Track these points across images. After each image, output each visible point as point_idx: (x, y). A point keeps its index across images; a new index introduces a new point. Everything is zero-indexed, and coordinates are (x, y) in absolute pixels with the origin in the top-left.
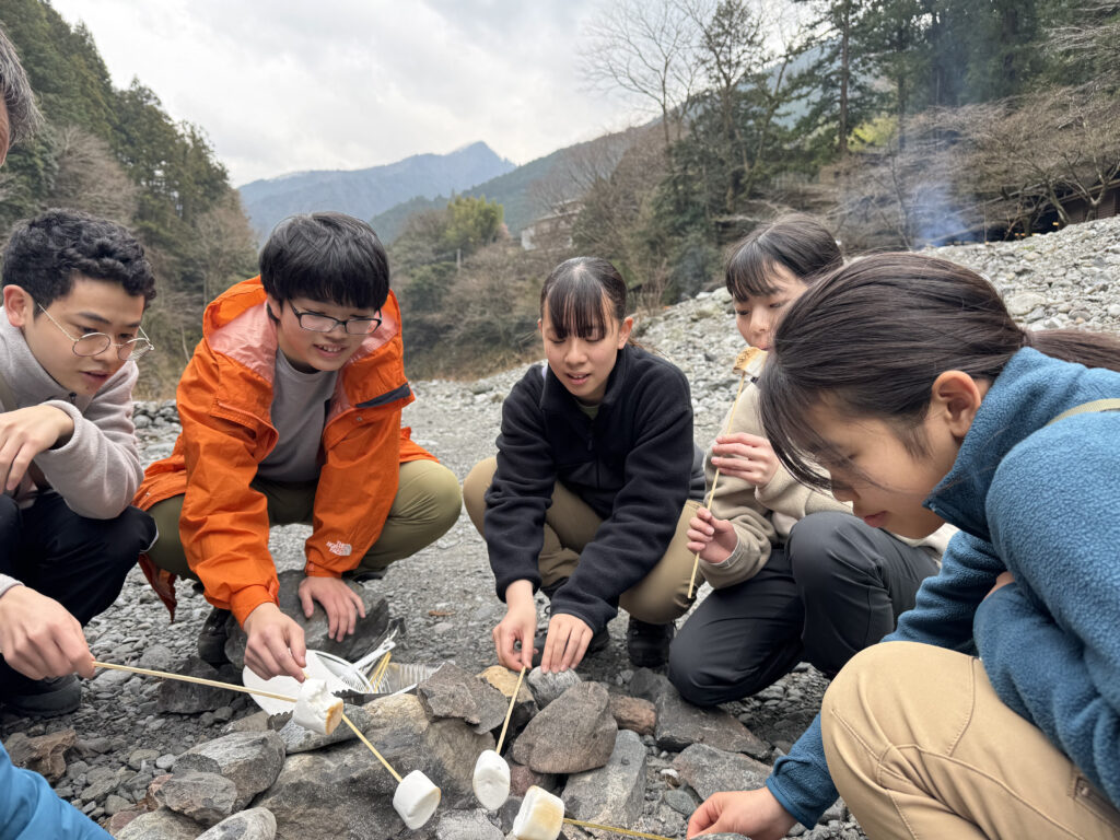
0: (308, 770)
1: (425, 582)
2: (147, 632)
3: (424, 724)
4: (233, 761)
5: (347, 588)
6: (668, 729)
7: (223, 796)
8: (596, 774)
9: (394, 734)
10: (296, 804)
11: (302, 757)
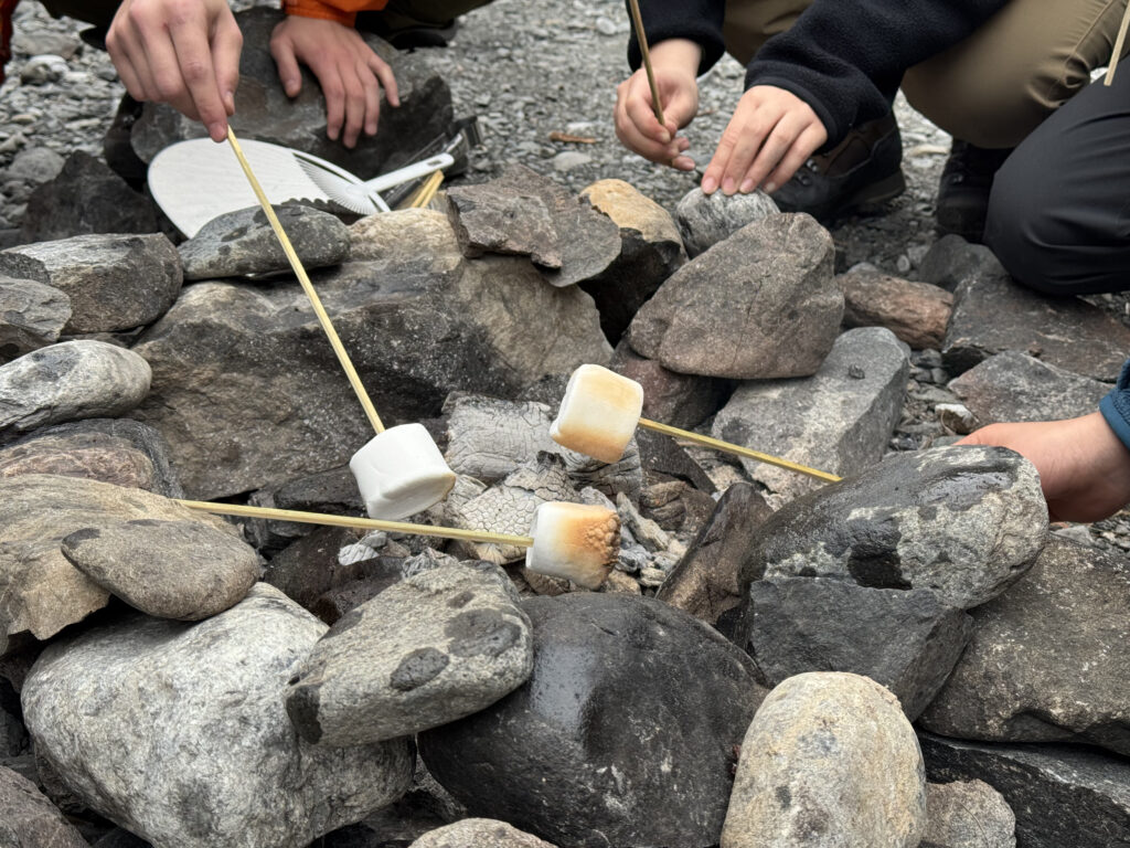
0: (221, 306)
1: (556, 87)
2: (28, 130)
3: (454, 259)
4: (73, 265)
5: (364, 46)
6: (968, 332)
7: (45, 312)
8: (792, 389)
9: (394, 269)
10: (200, 360)
11: (214, 286)
